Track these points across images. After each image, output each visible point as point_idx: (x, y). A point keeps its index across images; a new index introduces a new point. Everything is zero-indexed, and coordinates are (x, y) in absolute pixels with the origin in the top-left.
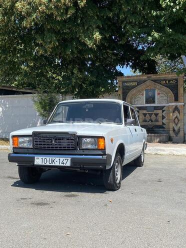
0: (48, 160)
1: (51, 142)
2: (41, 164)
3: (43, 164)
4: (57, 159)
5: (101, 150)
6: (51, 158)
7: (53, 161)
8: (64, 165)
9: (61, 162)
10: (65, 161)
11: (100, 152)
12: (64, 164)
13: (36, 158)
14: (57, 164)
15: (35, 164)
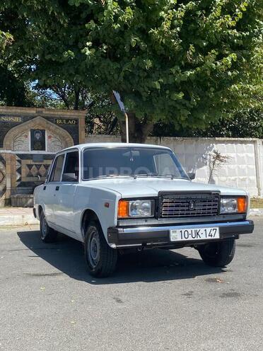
0: (190, 232)
1: (189, 206)
2: (181, 240)
4: (202, 230)
7: (198, 234)
10: (213, 233)
11: (241, 217)
12: (211, 236)
14: (203, 237)
15: (172, 240)
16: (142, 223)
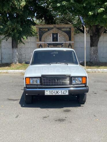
0: (54, 93)
2: (50, 94)
3: (51, 94)
4: (60, 91)
5: (84, 84)
6: (56, 91)
7: (57, 92)
8: (65, 94)
9: (62, 93)
10: (65, 92)
11: (84, 85)
12: (64, 93)
13: (45, 91)
14: (60, 94)
15: (45, 94)
16: (36, 86)
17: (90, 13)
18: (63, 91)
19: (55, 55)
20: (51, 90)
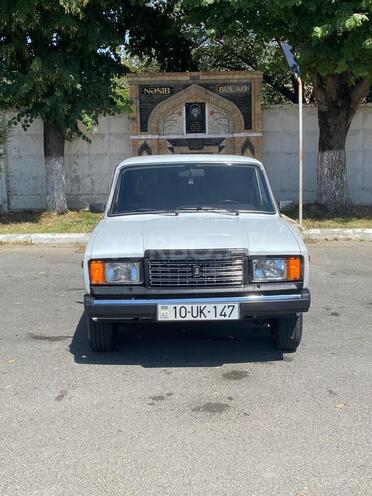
0: (189, 309)
1: (192, 271)
2: (174, 319)
3: (179, 318)
4: (210, 307)
5: (295, 281)
6: (195, 307)
7: (201, 312)
8: (227, 318)
10: (227, 311)
11: (293, 286)
12: (225, 315)
13: (159, 307)
14: (210, 317)
15: (160, 319)
16: (126, 291)
17: (318, 30)
18: (220, 307)
19: (195, 179)
20: (179, 304)
